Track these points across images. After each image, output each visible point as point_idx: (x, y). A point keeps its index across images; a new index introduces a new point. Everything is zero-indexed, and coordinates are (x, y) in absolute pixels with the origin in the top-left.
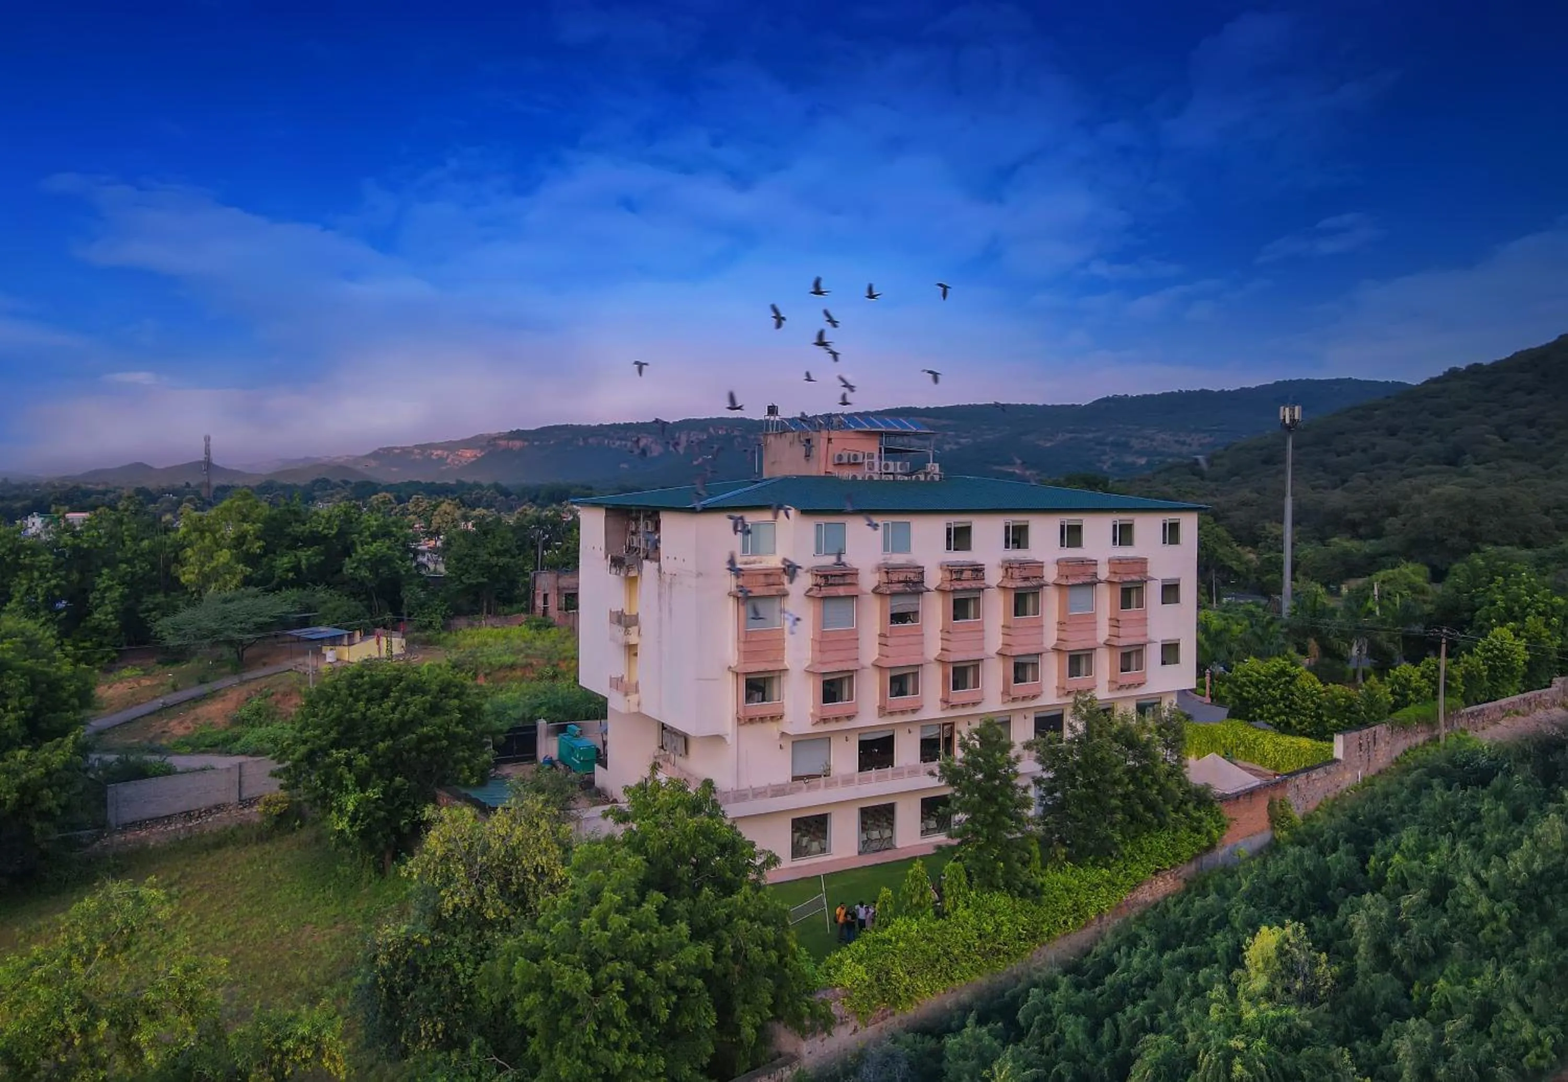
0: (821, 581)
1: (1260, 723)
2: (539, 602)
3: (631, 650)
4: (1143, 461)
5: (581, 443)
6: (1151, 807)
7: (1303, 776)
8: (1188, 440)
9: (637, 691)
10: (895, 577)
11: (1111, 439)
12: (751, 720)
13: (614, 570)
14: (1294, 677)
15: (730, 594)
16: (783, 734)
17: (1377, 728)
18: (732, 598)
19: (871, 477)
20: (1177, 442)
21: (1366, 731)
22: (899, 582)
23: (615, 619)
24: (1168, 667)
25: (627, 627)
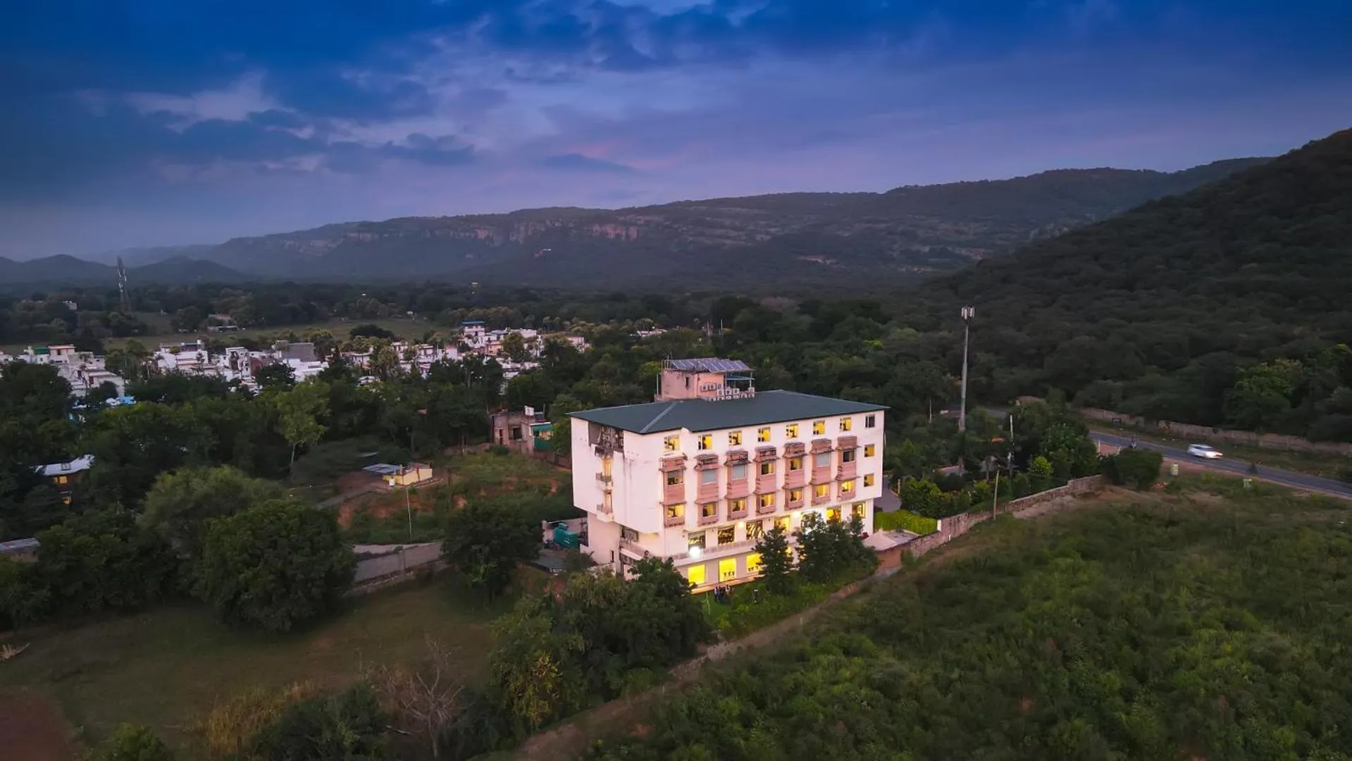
0: (702, 463)
1: (914, 512)
2: (497, 435)
3: (609, 493)
4: (927, 249)
5: (429, 235)
6: (844, 558)
7: (920, 540)
8: (966, 229)
9: (612, 512)
10: (734, 458)
11: (900, 229)
12: (671, 526)
13: (597, 454)
14: (929, 490)
15: (660, 470)
16: (685, 531)
17: (961, 515)
18: (660, 472)
19: (720, 399)
20: (957, 232)
21: (954, 517)
22: (736, 460)
23: (599, 477)
24: (866, 488)
25: (606, 482)
